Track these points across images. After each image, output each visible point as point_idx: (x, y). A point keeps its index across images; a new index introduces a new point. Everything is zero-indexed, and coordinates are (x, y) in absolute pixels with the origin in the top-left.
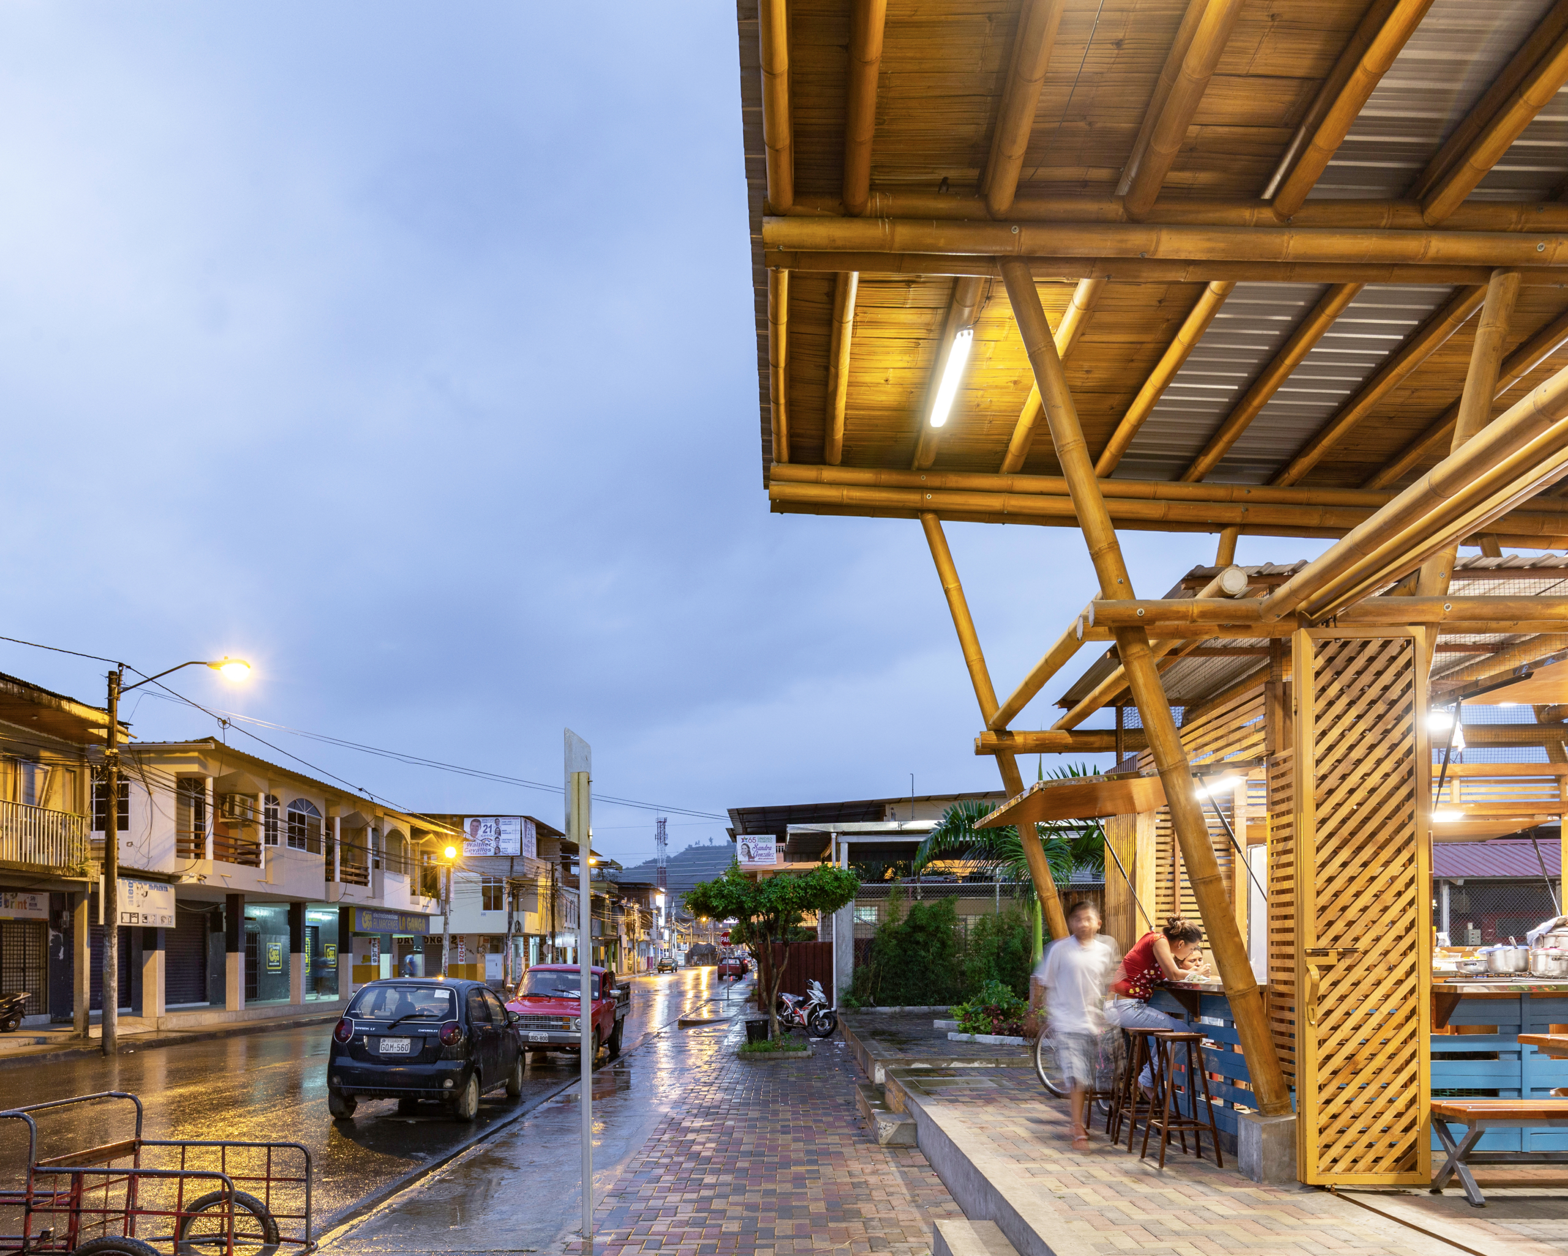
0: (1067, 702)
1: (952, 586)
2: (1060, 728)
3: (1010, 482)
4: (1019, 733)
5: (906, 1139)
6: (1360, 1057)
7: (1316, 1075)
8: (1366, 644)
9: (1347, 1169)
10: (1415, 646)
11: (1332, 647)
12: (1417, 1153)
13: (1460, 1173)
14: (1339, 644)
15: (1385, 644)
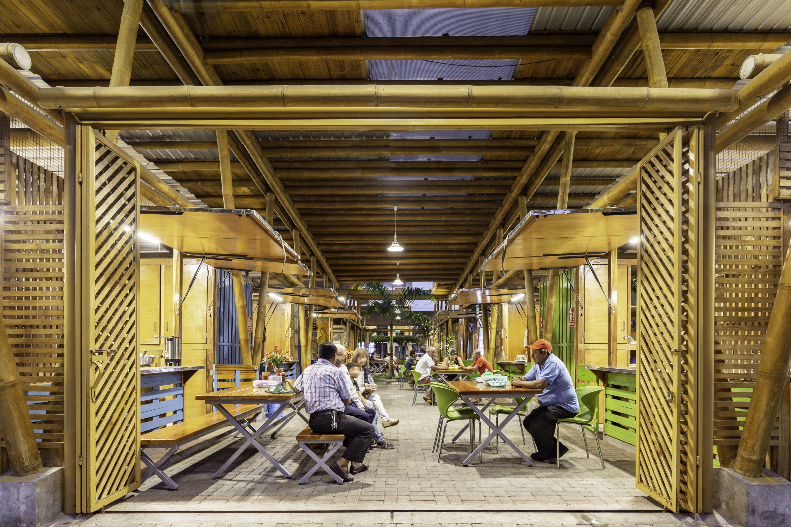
6: (114, 420)
7: (94, 436)
8: (117, 158)
9: (108, 493)
10: (136, 172)
11: (103, 150)
12: (135, 471)
13: (160, 476)
14: (106, 150)
15: (125, 163)
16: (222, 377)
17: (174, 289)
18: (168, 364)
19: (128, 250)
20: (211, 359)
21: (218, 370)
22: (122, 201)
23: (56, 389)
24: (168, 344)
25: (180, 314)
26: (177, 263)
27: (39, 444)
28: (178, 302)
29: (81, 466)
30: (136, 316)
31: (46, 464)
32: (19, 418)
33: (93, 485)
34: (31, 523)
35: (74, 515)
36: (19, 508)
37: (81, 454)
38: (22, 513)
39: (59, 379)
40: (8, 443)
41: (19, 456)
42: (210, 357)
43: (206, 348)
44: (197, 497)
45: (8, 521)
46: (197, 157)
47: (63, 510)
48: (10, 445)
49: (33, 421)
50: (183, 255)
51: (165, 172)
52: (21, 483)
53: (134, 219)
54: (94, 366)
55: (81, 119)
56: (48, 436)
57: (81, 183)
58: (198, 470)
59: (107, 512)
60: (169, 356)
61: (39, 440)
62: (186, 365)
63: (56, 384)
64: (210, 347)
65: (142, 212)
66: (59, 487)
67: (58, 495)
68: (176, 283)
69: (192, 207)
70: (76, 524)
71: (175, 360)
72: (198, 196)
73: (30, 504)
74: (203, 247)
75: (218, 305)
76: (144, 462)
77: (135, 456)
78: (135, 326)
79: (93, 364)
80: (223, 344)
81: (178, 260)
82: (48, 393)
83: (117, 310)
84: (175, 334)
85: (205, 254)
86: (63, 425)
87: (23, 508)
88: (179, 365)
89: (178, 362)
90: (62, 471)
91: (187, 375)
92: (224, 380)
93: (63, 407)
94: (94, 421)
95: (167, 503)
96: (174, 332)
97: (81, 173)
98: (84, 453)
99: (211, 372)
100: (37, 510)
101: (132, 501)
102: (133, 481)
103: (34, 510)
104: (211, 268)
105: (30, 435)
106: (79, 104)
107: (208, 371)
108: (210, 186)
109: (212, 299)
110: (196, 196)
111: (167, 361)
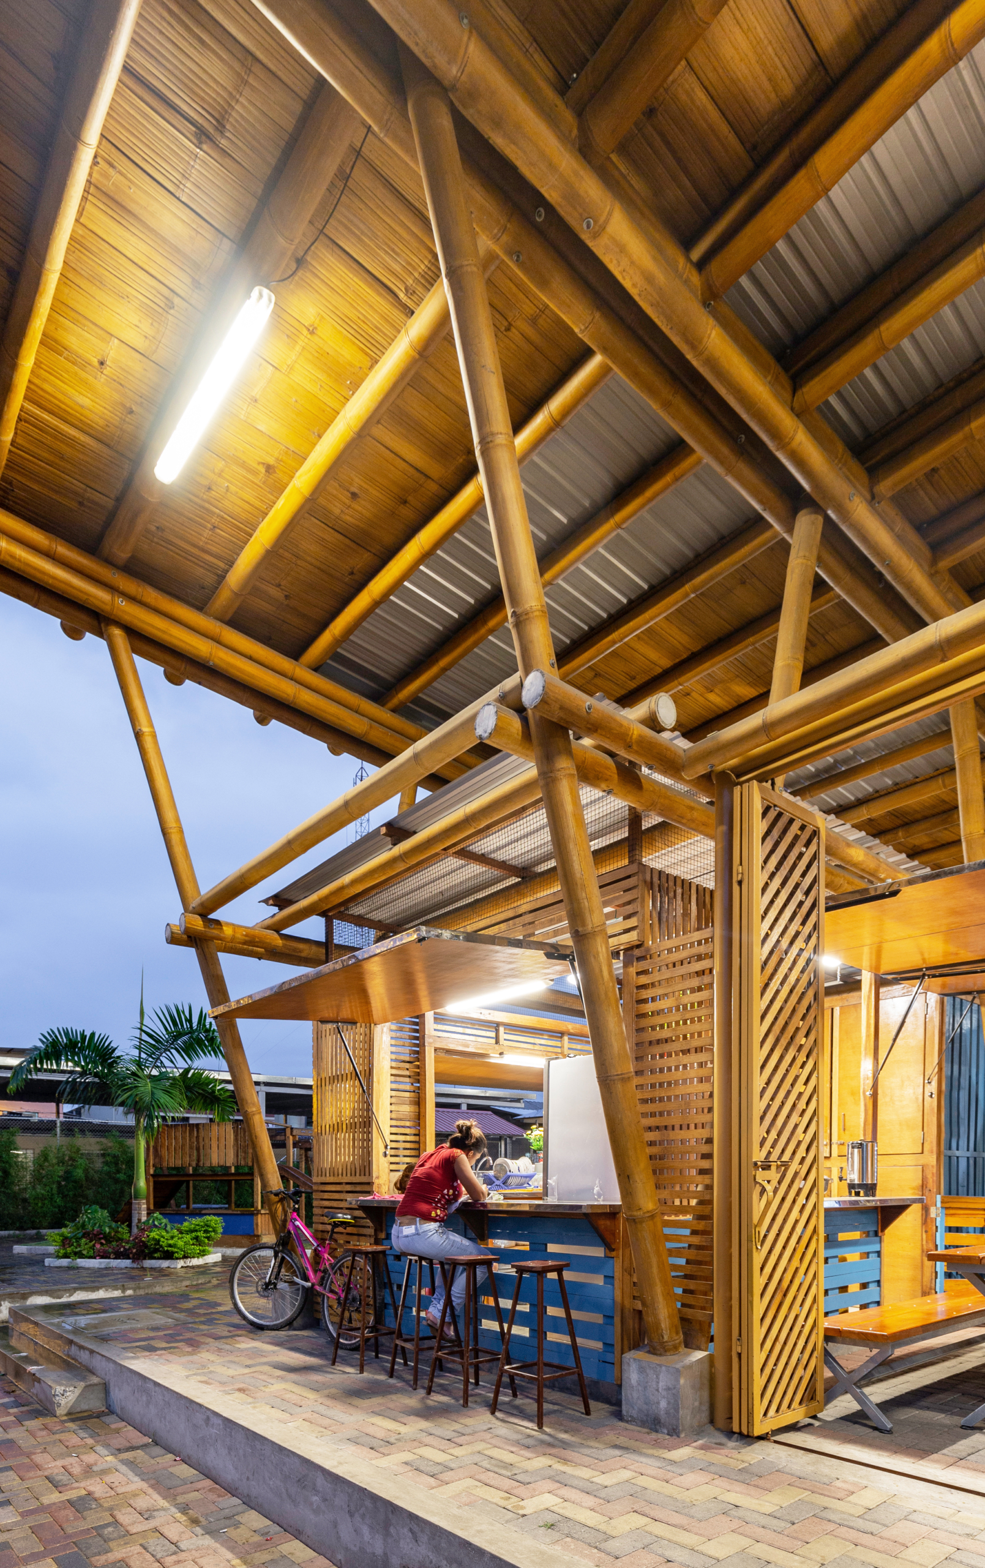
0: (280, 900)
1: (146, 729)
2: (268, 928)
3: (218, 630)
4: (228, 924)
5: (95, 1403)
6: (785, 1284)
7: (759, 1307)
8: (791, 821)
9: (777, 1411)
10: (819, 839)
11: (772, 814)
12: (816, 1380)
13: (860, 1399)
14: (776, 813)
15: (802, 828)
16: (954, 1222)
17: (863, 1049)
18: (853, 1191)
19: (805, 984)
20: (931, 1184)
21: (947, 1208)
22: (799, 896)
23: (701, 1225)
24: (852, 1154)
25: (875, 1096)
26: (869, 997)
27: (679, 1310)
28: (870, 1074)
29: (739, 1355)
30: (818, 1101)
31: (689, 1343)
32: (659, 1267)
33: (757, 1392)
34: (674, 1429)
35: (730, 1434)
36: (658, 1403)
37: (740, 1335)
38: (662, 1412)
39: (705, 1210)
40: (644, 1304)
41: (658, 1324)
42: (930, 1181)
43: (921, 1162)
44: (935, 1456)
45: (645, 1418)
46: (898, 780)
47: (712, 1421)
48: (647, 1307)
49: (673, 1274)
50: (881, 982)
51: (853, 826)
52: (660, 1366)
53: (815, 924)
54: (758, 1189)
55: (738, 776)
56: (690, 1299)
57: (740, 883)
58: (923, 1403)
59: (776, 1442)
60: (855, 1177)
61: (679, 1305)
62: (886, 1194)
63: (700, 1217)
64: (931, 1159)
65: (828, 909)
66: (706, 1382)
67: (706, 1394)
68: (868, 1036)
69: (907, 876)
70: (733, 1449)
71: (866, 1185)
72: (911, 856)
73: (672, 1401)
74: (922, 954)
75: (946, 1071)
76: (830, 1368)
77: (815, 1354)
78: (815, 1119)
79: (758, 1185)
80: (958, 1153)
81: (870, 991)
82: (687, 1232)
83: (789, 1093)
84: (865, 1135)
85: (927, 969)
86: (712, 1285)
87: (663, 1404)
88: (874, 1195)
89: (871, 1189)
90: (711, 1359)
91: (889, 1213)
92: (958, 1230)
93: (712, 1256)
94: (759, 1282)
95: (877, 1452)
96: (862, 1132)
97: (741, 864)
98: (744, 1333)
99: (933, 1212)
100: (681, 1412)
101: (812, 1433)
102: (812, 1399)
103: (677, 1410)
104: (933, 998)
105: (669, 1295)
106: (733, 753)
107: (926, 1210)
108: (922, 831)
109: (936, 1061)
110: (909, 856)
111: (851, 1186)
